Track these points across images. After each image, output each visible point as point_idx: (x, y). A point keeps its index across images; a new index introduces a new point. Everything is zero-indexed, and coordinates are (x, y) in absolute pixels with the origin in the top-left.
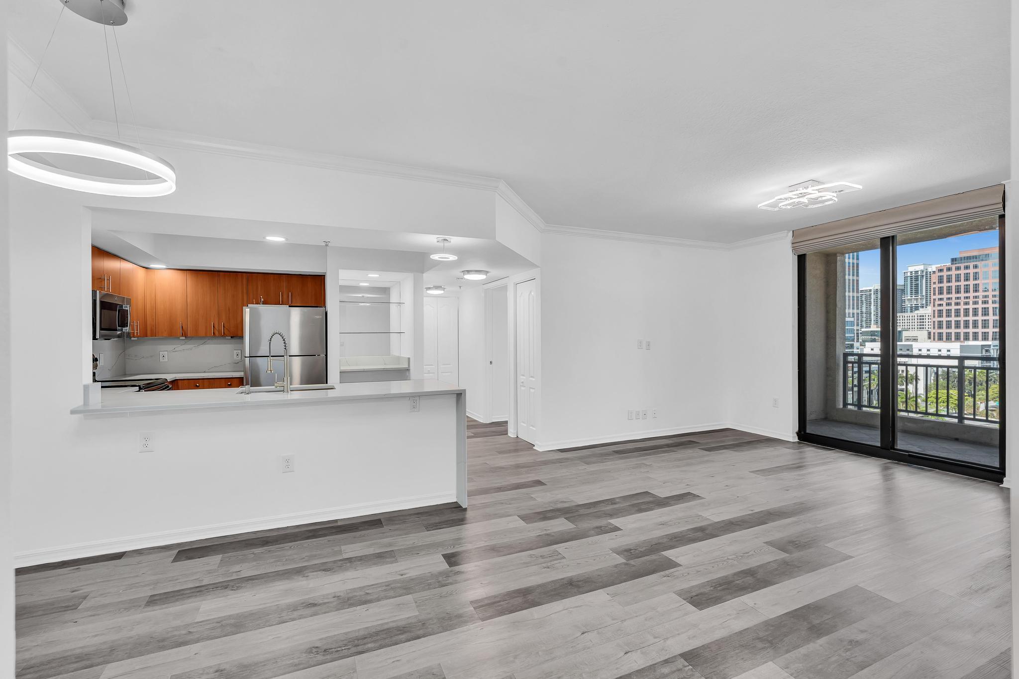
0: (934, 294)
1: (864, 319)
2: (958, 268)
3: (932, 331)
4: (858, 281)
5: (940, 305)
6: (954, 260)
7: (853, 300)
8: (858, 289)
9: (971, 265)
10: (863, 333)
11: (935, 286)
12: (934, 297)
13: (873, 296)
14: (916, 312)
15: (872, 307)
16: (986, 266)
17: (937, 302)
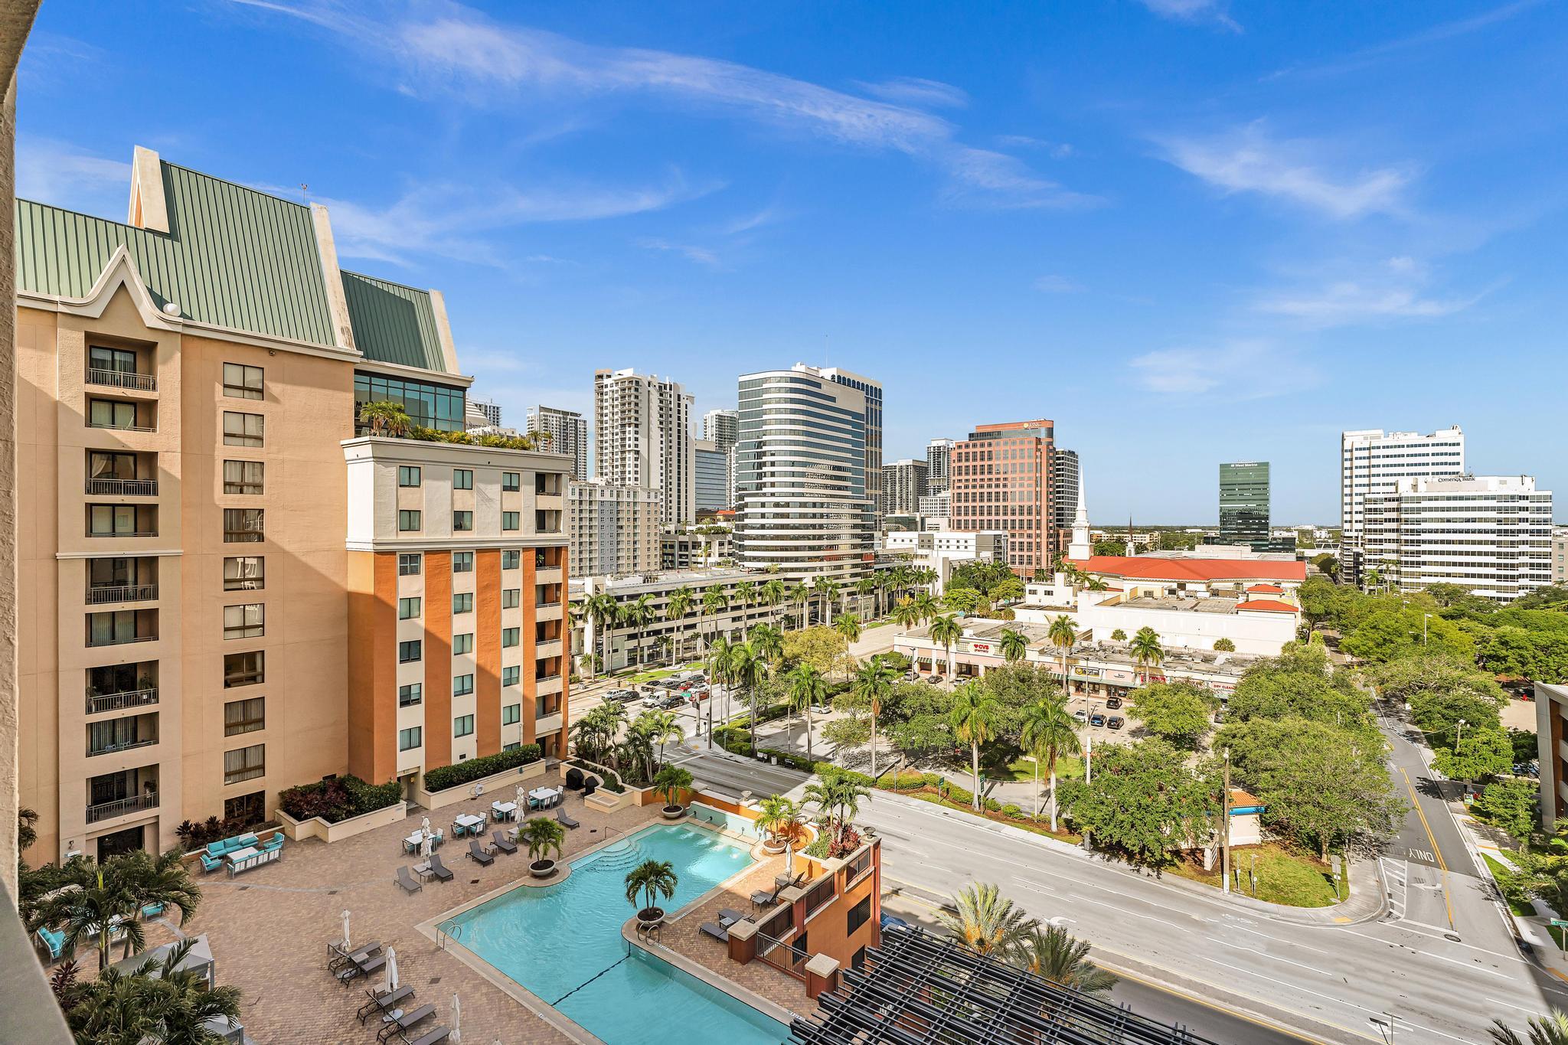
0: (954, 475)
1: (889, 502)
2: (974, 446)
3: (952, 518)
4: (880, 453)
5: (959, 487)
6: (971, 435)
7: (876, 478)
8: (880, 464)
9: (986, 442)
10: (887, 520)
11: (954, 465)
12: (953, 478)
13: (898, 474)
14: (939, 495)
15: (898, 488)
16: (998, 444)
17: (957, 484)
